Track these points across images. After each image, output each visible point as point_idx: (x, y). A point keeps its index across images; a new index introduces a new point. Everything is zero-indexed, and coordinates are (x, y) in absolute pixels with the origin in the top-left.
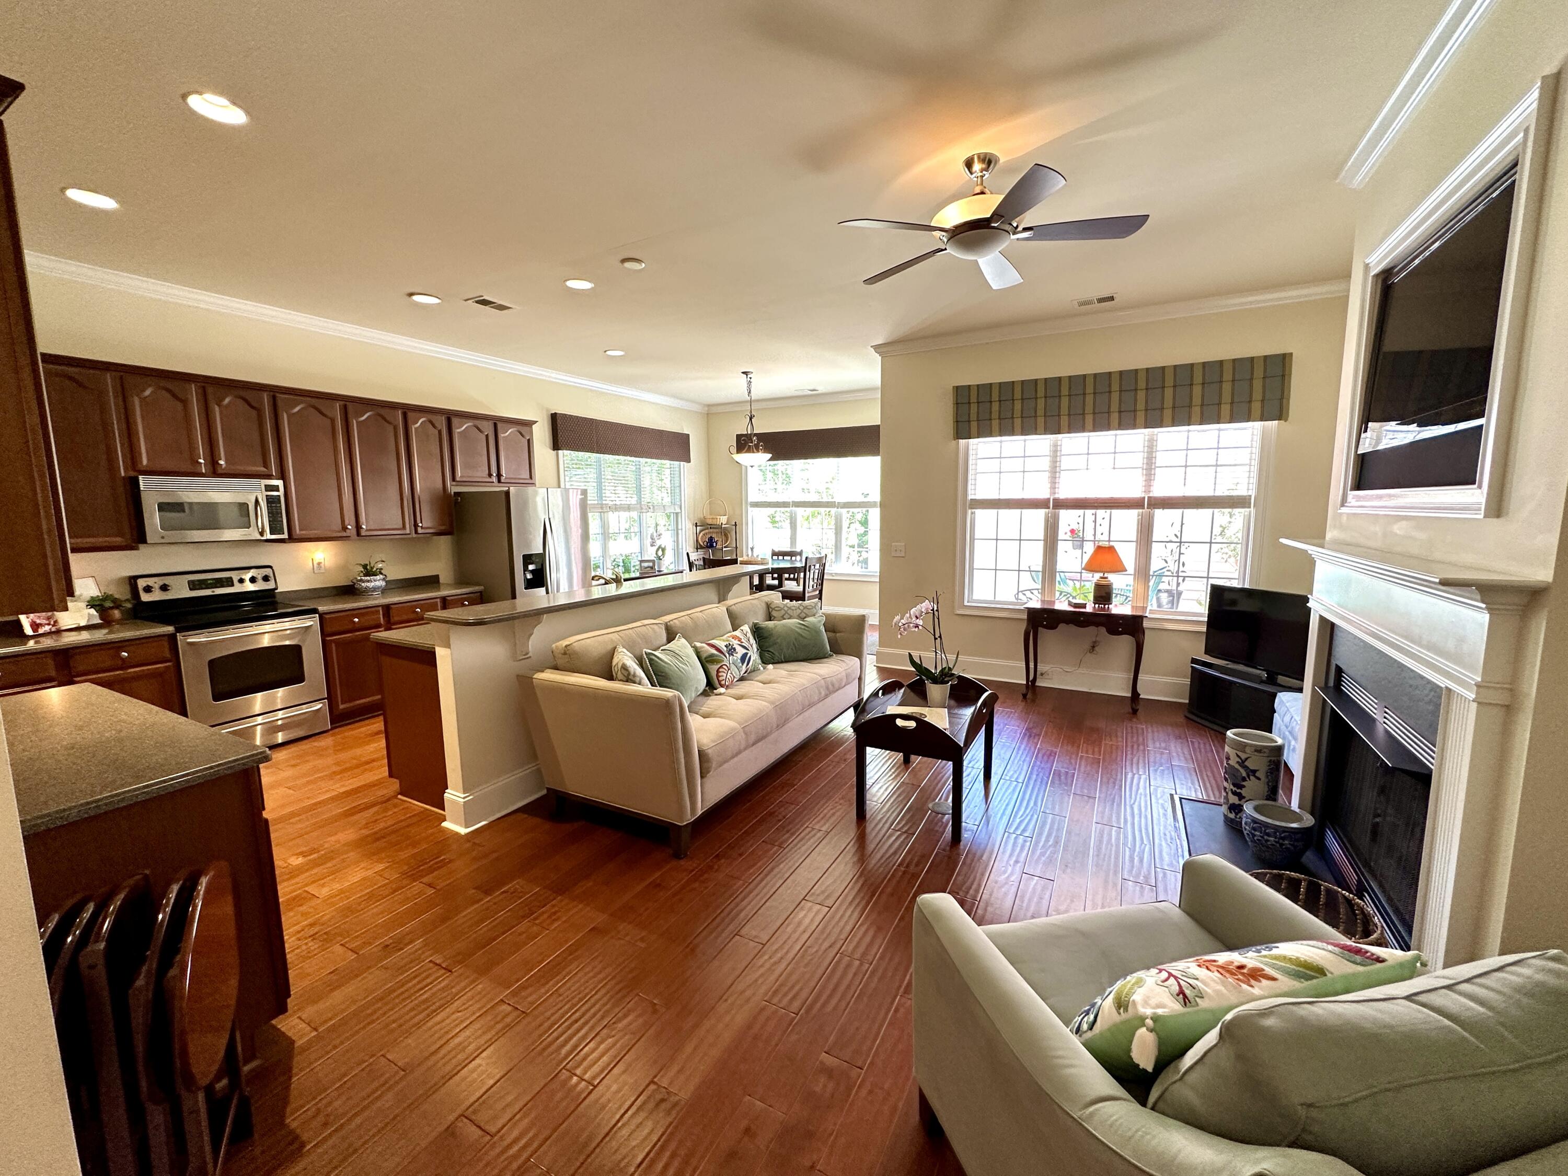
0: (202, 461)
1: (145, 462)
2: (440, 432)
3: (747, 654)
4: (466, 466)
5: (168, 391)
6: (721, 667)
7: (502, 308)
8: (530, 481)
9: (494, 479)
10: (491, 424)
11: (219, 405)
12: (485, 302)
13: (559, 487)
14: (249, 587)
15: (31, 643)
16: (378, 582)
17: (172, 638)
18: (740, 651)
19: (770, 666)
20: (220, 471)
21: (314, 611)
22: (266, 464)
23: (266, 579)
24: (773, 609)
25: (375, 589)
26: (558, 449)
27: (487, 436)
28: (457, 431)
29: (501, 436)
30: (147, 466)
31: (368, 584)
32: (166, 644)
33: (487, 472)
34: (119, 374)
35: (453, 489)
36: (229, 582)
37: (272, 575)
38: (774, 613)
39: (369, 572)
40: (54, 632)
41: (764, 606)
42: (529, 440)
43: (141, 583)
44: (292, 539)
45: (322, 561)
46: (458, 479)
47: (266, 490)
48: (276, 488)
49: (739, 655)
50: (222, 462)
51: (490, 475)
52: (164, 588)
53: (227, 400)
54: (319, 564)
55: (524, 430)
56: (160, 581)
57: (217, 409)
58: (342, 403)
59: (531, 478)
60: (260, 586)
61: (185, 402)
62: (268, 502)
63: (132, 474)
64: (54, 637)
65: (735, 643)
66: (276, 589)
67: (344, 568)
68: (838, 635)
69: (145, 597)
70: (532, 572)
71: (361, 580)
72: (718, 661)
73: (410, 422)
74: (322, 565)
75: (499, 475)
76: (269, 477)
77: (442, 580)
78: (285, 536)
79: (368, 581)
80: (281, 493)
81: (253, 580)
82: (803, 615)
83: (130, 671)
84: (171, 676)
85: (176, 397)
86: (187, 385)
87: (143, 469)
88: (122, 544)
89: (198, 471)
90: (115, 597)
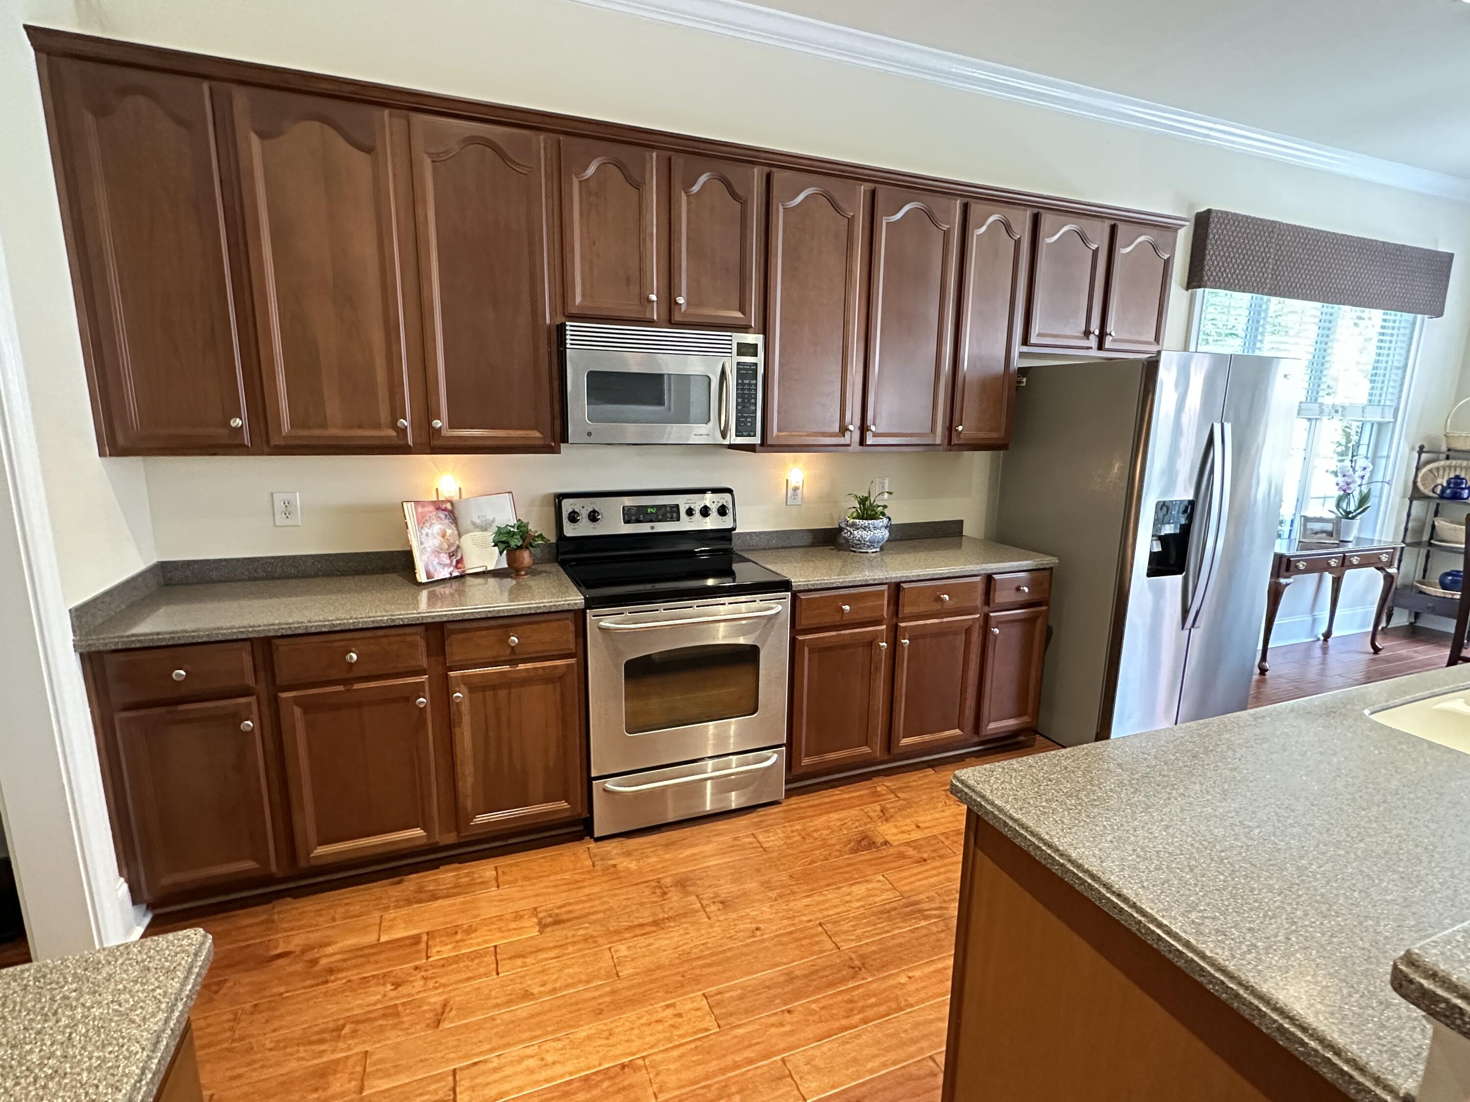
0: (653, 297)
1: (578, 299)
2: (1018, 243)
4: (1049, 314)
5: (621, 166)
8: (1154, 348)
9: (1093, 342)
10: (1106, 226)
11: (687, 193)
15: (424, 599)
16: (878, 531)
17: (579, 616)
20: (677, 317)
21: (784, 585)
22: (743, 305)
23: (722, 511)
25: (873, 546)
26: (1196, 288)
27: (1095, 253)
28: (1048, 240)
29: (1121, 252)
30: (580, 307)
31: (864, 533)
33: (1083, 328)
34: (555, 135)
35: (1019, 359)
36: (672, 513)
37: (730, 506)
39: (866, 509)
42: (1167, 262)
43: (567, 506)
44: (765, 445)
45: (799, 486)
46: (1033, 340)
47: (739, 354)
48: (752, 350)
50: (681, 300)
51: (1087, 333)
52: (593, 517)
53: (700, 183)
54: (796, 489)
56: (589, 505)
57: (684, 198)
58: (870, 183)
59: (1157, 339)
60: (715, 522)
61: (638, 185)
62: (739, 376)
63: (560, 320)
66: (734, 529)
67: (828, 498)
69: (570, 530)
70: (1170, 539)
71: (853, 525)
73: (971, 223)
74: (799, 492)
75: (1104, 334)
76: (746, 328)
77: (967, 530)
78: (757, 440)
79: (864, 528)
80: (760, 359)
81: (705, 512)
83: (521, 666)
84: (573, 681)
85: (628, 179)
86: (647, 154)
87: (574, 311)
88: (541, 442)
89: (648, 316)
90: (533, 528)
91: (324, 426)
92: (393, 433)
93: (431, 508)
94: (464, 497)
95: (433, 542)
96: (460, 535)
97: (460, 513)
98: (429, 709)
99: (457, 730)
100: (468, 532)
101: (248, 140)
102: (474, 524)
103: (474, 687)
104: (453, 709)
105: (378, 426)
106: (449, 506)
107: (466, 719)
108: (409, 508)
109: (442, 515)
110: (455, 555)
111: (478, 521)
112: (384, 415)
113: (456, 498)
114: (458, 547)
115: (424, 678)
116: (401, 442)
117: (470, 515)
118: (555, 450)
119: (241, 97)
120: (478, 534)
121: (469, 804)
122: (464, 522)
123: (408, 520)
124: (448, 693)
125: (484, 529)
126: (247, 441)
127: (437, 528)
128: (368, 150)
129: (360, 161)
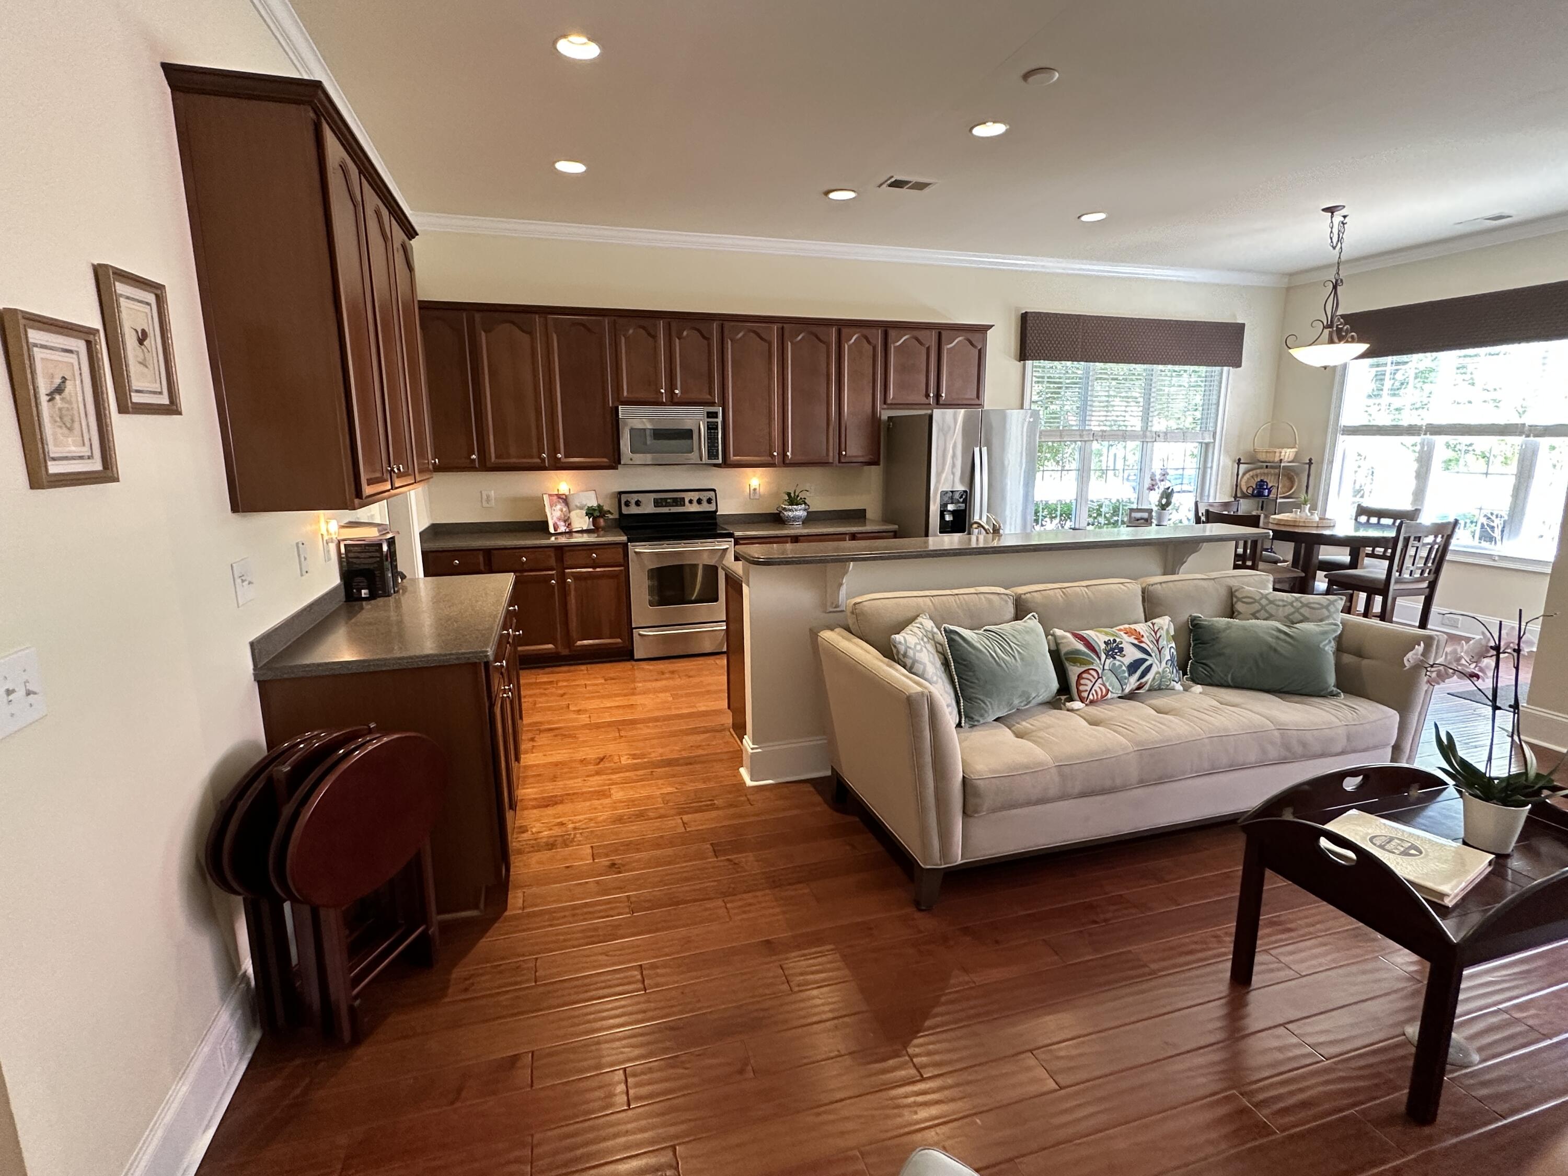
0: (663, 391)
1: (625, 394)
2: (874, 348)
3: (1144, 661)
4: (900, 386)
5: (644, 328)
6: (1086, 671)
7: (920, 186)
8: (977, 402)
9: (932, 400)
10: (934, 334)
11: (679, 339)
12: (898, 184)
13: (1022, 408)
14: (694, 508)
15: (553, 539)
16: (799, 512)
17: (625, 546)
18: (1132, 654)
19: (1198, 688)
20: (676, 400)
21: (730, 535)
22: (711, 392)
23: (709, 501)
24: (1239, 600)
25: (795, 519)
26: (1024, 360)
27: (928, 349)
28: (894, 345)
29: (947, 347)
30: (627, 397)
31: (790, 513)
32: (621, 550)
33: (924, 392)
34: (613, 318)
35: (885, 415)
36: (680, 502)
37: (714, 498)
38: (1239, 607)
39: (793, 500)
40: (568, 532)
41: (1223, 592)
42: (980, 351)
43: (624, 498)
44: (726, 464)
45: (757, 487)
46: (889, 401)
47: (708, 417)
48: (715, 415)
49: (1127, 661)
50: (677, 392)
51: (927, 396)
52: (638, 503)
53: (685, 333)
54: (755, 490)
55: (975, 337)
56: (635, 497)
57: (677, 340)
58: (780, 325)
59: (978, 397)
60: (705, 507)
61: (654, 337)
62: (709, 428)
63: (616, 405)
64: (567, 535)
65: (1126, 641)
66: (716, 511)
67: (776, 495)
68: (1365, 662)
69: (625, 511)
70: (953, 513)
71: (784, 509)
72: (1083, 663)
73: (843, 339)
74: (758, 490)
75: (938, 396)
76: (712, 404)
77: (869, 515)
78: (720, 461)
79: (790, 510)
80: (720, 420)
81: (699, 501)
82: (1297, 616)
83: (598, 570)
84: (623, 579)
85: (649, 334)
86: (658, 322)
87: (623, 400)
88: (607, 464)
89: (660, 400)
90: (606, 508)
91: (509, 457)
92: (538, 460)
93: (555, 497)
94: (572, 492)
95: (557, 514)
96: (570, 512)
97: (570, 500)
98: (556, 588)
99: (568, 598)
100: (574, 510)
101: (481, 334)
102: (576, 506)
103: (578, 577)
104: (567, 588)
105: (532, 457)
106: (564, 497)
107: (573, 593)
108: (546, 498)
109: (561, 501)
110: (567, 521)
111: (578, 505)
112: (535, 450)
113: (567, 493)
114: (569, 517)
115: (554, 572)
116: (542, 465)
117: (575, 502)
118: (615, 468)
119: (478, 316)
120: (578, 511)
121: (575, 637)
122: (572, 505)
123: (545, 503)
124: (565, 581)
125: (581, 508)
126: (477, 466)
127: (559, 507)
128: (530, 333)
129: (526, 338)
